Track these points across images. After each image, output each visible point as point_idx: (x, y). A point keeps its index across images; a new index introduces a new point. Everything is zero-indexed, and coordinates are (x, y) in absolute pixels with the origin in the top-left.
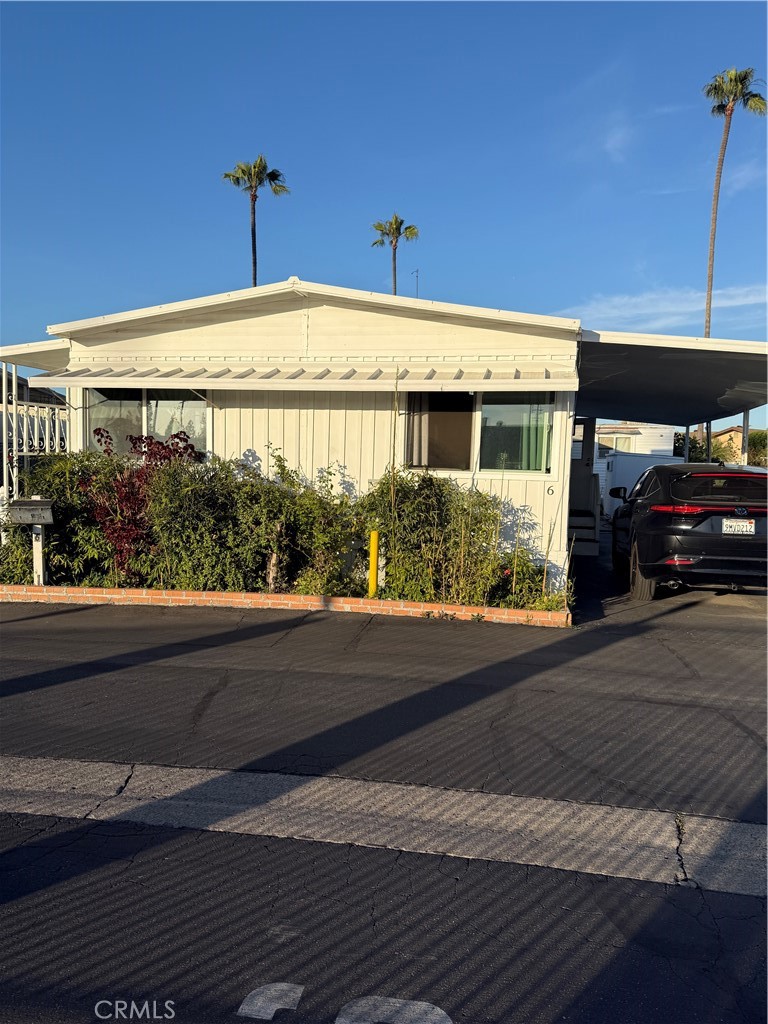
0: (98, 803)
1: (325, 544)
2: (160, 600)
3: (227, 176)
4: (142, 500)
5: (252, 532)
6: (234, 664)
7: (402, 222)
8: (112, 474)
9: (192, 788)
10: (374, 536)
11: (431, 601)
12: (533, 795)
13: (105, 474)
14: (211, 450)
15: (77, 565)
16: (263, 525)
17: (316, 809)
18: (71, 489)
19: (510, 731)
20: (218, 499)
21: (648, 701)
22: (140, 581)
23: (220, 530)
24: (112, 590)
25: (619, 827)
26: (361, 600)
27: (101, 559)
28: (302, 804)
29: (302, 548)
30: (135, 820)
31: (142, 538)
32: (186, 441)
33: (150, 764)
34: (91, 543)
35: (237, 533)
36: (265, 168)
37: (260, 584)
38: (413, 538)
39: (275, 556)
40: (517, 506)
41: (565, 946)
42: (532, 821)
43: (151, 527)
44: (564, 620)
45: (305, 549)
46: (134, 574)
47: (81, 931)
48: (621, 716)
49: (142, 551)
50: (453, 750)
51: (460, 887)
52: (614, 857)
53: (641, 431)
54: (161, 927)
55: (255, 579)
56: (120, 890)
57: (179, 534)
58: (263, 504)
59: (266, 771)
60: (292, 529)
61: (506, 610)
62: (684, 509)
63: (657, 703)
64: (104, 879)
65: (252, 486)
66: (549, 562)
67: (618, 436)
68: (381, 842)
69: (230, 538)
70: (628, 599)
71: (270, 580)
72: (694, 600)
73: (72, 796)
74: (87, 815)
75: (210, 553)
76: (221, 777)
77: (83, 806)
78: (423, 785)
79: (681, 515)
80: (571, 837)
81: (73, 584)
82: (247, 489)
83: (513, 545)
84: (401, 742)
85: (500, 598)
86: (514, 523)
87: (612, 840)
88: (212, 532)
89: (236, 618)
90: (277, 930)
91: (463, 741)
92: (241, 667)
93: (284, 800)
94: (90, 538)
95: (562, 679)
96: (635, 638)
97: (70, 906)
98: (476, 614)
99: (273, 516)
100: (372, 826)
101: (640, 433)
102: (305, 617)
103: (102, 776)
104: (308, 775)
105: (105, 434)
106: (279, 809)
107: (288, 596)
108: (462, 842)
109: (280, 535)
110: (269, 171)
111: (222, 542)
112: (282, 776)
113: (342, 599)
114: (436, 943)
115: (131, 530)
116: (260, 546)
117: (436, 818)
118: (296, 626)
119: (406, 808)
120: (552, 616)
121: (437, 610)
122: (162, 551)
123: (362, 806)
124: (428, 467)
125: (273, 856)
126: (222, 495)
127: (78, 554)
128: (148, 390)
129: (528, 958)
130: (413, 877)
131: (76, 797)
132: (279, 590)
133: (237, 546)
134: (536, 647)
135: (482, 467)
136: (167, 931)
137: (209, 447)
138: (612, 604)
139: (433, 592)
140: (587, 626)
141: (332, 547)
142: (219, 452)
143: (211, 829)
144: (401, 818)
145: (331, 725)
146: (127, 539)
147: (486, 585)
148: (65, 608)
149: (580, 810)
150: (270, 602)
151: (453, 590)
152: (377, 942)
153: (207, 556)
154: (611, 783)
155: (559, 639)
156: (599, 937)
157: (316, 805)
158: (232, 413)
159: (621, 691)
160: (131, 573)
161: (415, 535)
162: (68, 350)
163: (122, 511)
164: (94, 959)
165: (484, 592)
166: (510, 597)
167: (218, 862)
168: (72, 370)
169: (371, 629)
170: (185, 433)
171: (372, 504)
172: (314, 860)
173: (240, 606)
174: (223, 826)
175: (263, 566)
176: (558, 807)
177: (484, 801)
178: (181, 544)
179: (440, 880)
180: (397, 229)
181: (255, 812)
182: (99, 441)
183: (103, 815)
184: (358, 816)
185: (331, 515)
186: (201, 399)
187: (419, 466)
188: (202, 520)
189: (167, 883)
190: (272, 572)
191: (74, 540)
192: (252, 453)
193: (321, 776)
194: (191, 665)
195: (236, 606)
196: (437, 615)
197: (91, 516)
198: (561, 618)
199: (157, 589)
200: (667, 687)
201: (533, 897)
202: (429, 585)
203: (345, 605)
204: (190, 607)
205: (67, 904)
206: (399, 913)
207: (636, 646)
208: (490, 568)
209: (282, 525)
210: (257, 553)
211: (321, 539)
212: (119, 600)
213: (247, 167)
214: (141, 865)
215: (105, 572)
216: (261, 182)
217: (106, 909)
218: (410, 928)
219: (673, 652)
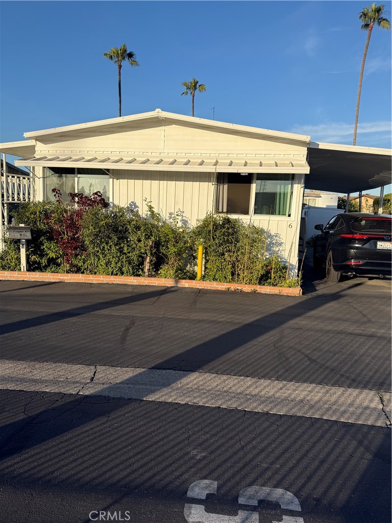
0: (82, 386)
1: (175, 252)
2: (89, 280)
3: (105, 54)
4: (78, 228)
5: (137, 245)
6: (136, 313)
7: (197, 82)
8: (61, 213)
9: (130, 378)
10: (200, 248)
11: (230, 282)
12: (305, 381)
13: (58, 214)
14: (112, 201)
15: (44, 261)
16: (142, 242)
17: (196, 389)
18: (40, 221)
19: (285, 349)
20: (118, 227)
21: (350, 334)
22: (78, 270)
23: (120, 244)
24: (63, 274)
25: (352, 398)
26: (194, 281)
27: (56, 259)
28: (188, 386)
29: (163, 254)
30: (104, 395)
31: (79, 247)
32: (101, 196)
33: (104, 365)
34: (51, 250)
35: (128, 246)
36: (126, 51)
37: (141, 272)
38: (221, 250)
39: (148, 258)
40: (273, 234)
41: (342, 459)
42: (308, 395)
43: (84, 242)
44: (299, 292)
45: (164, 255)
46: (74, 266)
47: (93, 454)
48: (339, 341)
49: (78, 255)
50: (259, 359)
51: (281, 429)
52: (353, 413)
53: (321, 195)
54: (136, 451)
55: (138, 270)
56: (107, 432)
57: (98, 245)
58: (143, 231)
59: (165, 369)
60: (157, 244)
61: (269, 287)
62: (357, 236)
63: (354, 335)
64: (98, 426)
65: (137, 221)
66: (289, 263)
67: (310, 198)
68: (234, 406)
69: (125, 249)
70: (326, 282)
71: (146, 270)
72: (358, 282)
73: (67, 382)
74: (78, 392)
75: (115, 256)
76: (143, 372)
77: (75, 388)
78: (247, 376)
79: (356, 239)
80: (328, 403)
81: (41, 271)
82: (134, 223)
83: (270, 254)
84: (231, 354)
85: (264, 281)
86: (271, 242)
87: (350, 405)
88: (116, 245)
89: (130, 290)
90: (195, 452)
91: (263, 354)
92: (139, 315)
93: (179, 384)
94: (50, 247)
95: (304, 322)
96: (335, 302)
97: (83, 441)
98: (253, 289)
99: (148, 237)
100: (227, 398)
101: (321, 197)
102: (166, 289)
103: (82, 372)
104: (187, 371)
105: (58, 192)
106: (177, 389)
107: (156, 279)
108: (275, 406)
109: (151, 247)
110: (128, 52)
111: (121, 251)
112: (175, 371)
113: (184, 281)
114: (278, 458)
115: (73, 243)
116: (141, 253)
117: (258, 394)
118: (162, 294)
119: (242, 389)
120: (291, 289)
121: (233, 286)
122: (90, 254)
123: (219, 387)
124: (228, 212)
125: (181, 414)
126: (121, 226)
127: (44, 256)
128: (78, 169)
129: (326, 465)
130: (256, 424)
131: (70, 383)
132: (150, 276)
133: (129, 253)
134: (286, 306)
135: (255, 213)
136: (138, 453)
137: (111, 200)
138: (318, 284)
139: (231, 277)
140: (309, 296)
141: (179, 254)
142: (116, 203)
143: (145, 399)
144: (240, 393)
145: (194, 345)
146: (71, 247)
147: (258, 274)
148: (39, 284)
149: (330, 389)
150: (147, 281)
151: (241, 277)
152: (247, 458)
153: (113, 257)
154: (342, 376)
155: (297, 302)
156: (358, 454)
157: (196, 387)
158: (123, 182)
159: (336, 329)
160: (72, 265)
161: (221, 248)
162: (34, 146)
163: (67, 233)
164: (104, 469)
165: (257, 278)
166: (269, 280)
167: (153, 417)
168: (37, 157)
169: (200, 296)
170: (100, 192)
171: (199, 232)
172: (202, 416)
173: (131, 284)
174: (151, 398)
175: (142, 263)
176: (319, 388)
177: (281, 385)
178: (100, 250)
179: (270, 426)
180: (195, 86)
181: (166, 390)
182: (55, 195)
183: (87, 393)
184: (219, 393)
185: (177, 237)
186: (107, 174)
187: (222, 212)
188: (110, 238)
189: (130, 428)
190: (147, 266)
191: (42, 248)
192: (134, 204)
193: (194, 371)
194: (113, 314)
195: (128, 284)
196: (233, 290)
197: (51, 235)
198: (297, 291)
199: (87, 274)
200: (357, 327)
201: (319, 434)
202: (229, 274)
203: (185, 284)
204: (105, 284)
205: (82, 439)
206: (254, 443)
207: (337, 306)
208: (260, 265)
209: (153, 242)
210: (140, 256)
211: (172, 250)
212: (67, 279)
213: (116, 50)
214: (114, 419)
215: (59, 265)
216: (124, 58)
217: (103, 442)
218: (262, 451)
219: (356, 309)
